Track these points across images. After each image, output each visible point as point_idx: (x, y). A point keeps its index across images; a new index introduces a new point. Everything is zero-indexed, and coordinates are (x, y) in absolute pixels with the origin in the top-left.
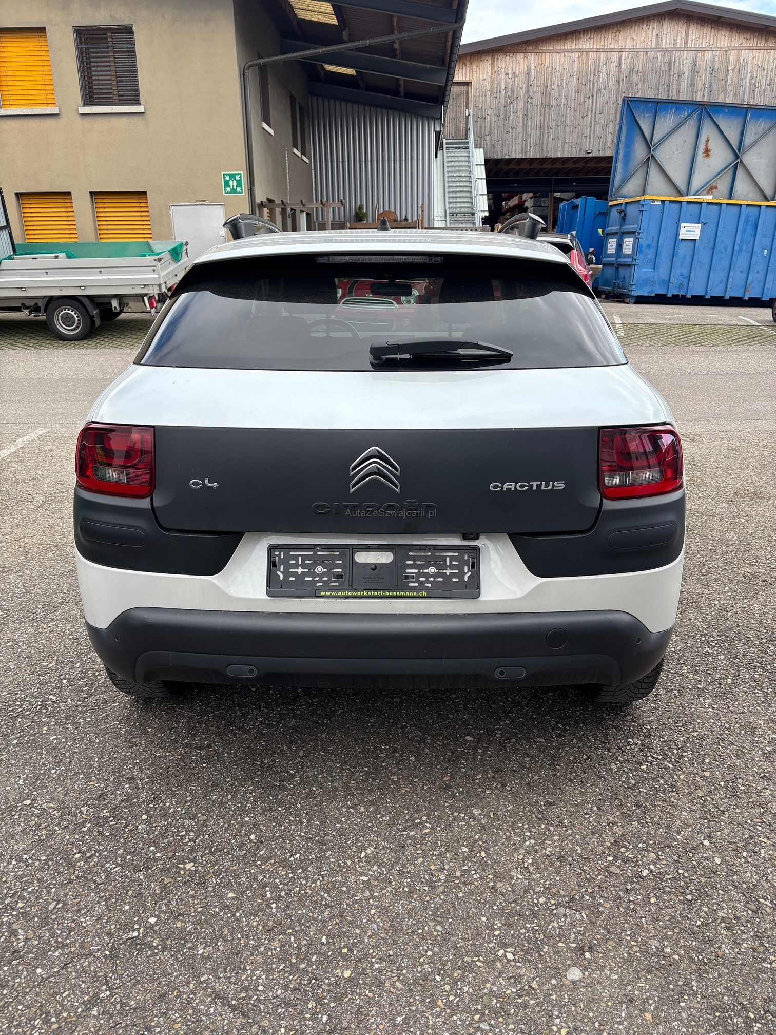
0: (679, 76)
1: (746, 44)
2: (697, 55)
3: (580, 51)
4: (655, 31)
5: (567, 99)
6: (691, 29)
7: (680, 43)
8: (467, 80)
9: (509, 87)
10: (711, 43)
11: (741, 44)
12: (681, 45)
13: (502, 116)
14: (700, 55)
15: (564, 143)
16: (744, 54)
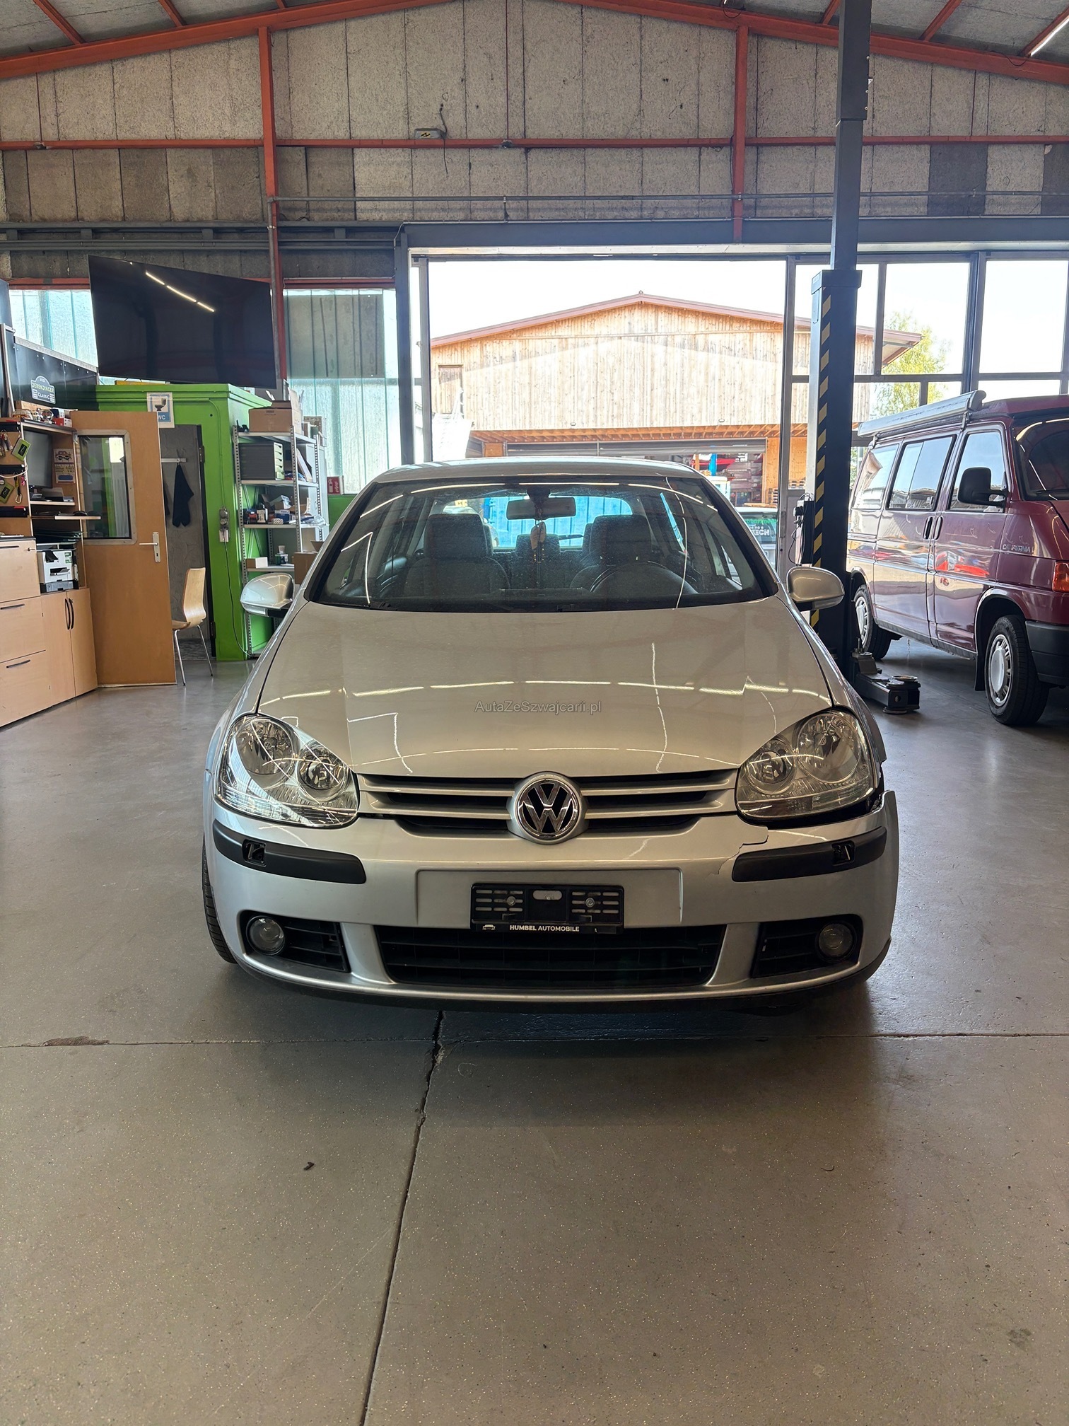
0: (652, 356)
1: (713, 329)
2: (667, 338)
3: (560, 338)
4: (626, 319)
6: (659, 317)
7: (651, 329)
8: (460, 363)
10: (680, 328)
11: (708, 328)
12: (651, 330)
14: (669, 339)
15: (550, 417)
16: (711, 338)
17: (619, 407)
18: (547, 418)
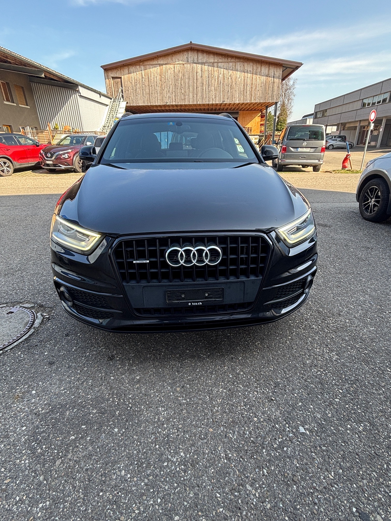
0: (197, 73)
1: (220, 61)
3: (159, 64)
4: (186, 56)
5: (157, 82)
6: (199, 55)
8: (120, 76)
9: (135, 78)
10: (207, 60)
11: (218, 60)
12: (196, 61)
13: (134, 90)
15: (158, 99)
17: (184, 96)
18: (156, 100)
